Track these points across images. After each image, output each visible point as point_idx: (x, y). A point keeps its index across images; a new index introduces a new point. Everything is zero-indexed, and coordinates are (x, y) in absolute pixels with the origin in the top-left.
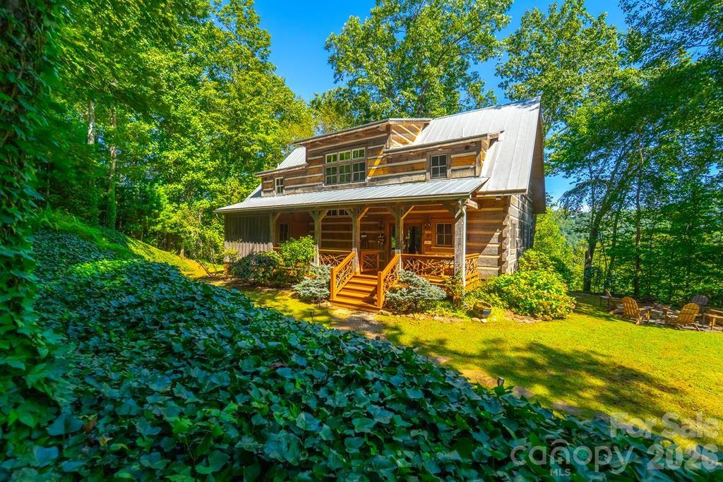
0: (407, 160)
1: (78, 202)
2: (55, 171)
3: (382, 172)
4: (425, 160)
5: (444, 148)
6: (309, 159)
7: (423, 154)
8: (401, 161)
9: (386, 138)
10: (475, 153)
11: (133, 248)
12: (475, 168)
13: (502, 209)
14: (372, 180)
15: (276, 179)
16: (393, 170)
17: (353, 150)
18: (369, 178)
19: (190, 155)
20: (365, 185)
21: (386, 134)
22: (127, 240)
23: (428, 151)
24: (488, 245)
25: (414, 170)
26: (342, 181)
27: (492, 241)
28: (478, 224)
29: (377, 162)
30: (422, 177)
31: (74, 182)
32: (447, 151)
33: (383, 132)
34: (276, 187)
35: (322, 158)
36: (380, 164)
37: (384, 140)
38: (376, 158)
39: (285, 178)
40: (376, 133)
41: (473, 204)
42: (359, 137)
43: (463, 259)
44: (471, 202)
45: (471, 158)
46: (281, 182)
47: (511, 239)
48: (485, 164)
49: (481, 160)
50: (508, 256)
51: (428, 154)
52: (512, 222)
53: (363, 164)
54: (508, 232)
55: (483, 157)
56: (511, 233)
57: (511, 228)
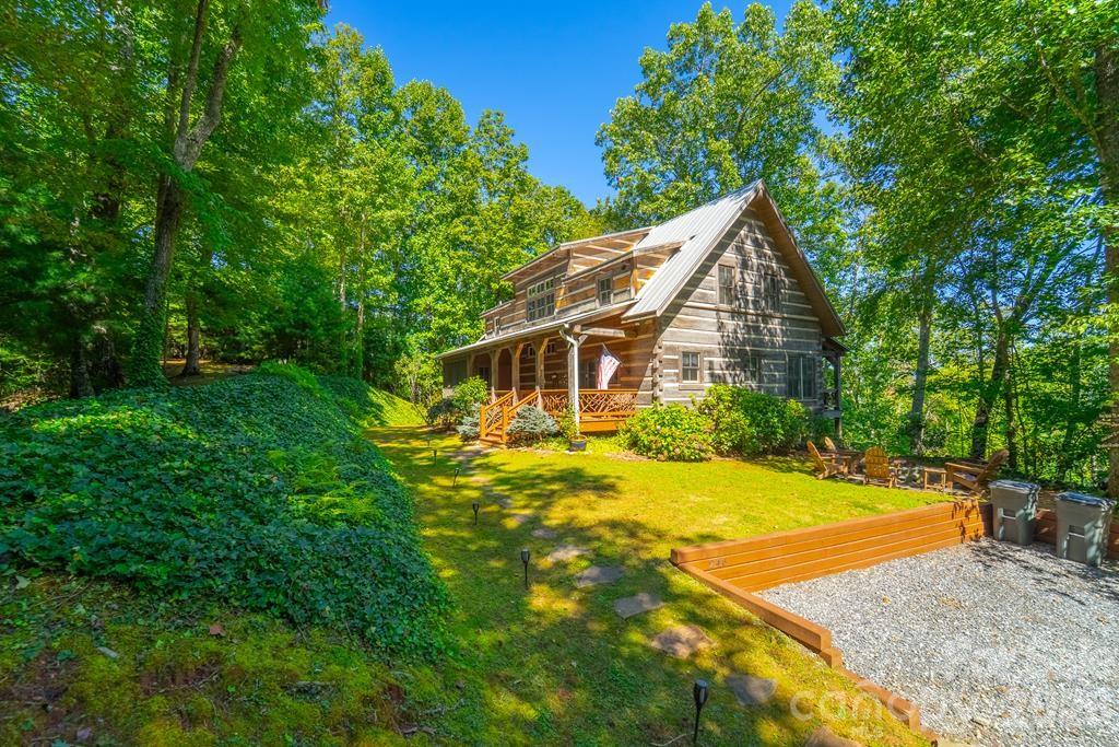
0: (582, 287)
1: (325, 355)
2: (307, 330)
3: (566, 303)
4: (594, 286)
5: (607, 269)
6: (517, 294)
7: (593, 280)
8: (577, 289)
9: (567, 264)
10: (629, 273)
11: (374, 399)
12: (630, 290)
13: (651, 335)
14: (558, 313)
15: (495, 319)
16: (573, 299)
17: (545, 281)
18: (556, 310)
19: (437, 300)
20: (555, 319)
21: (566, 261)
22: (369, 390)
23: (597, 274)
24: (643, 379)
25: (588, 298)
26: (540, 316)
27: (645, 373)
28: (637, 354)
29: (562, 291)
30: (594, 305)
31: (323, 338)
32: (609, 272)
33: (565, 258)
34: (496, 327)
35: (525, 292)
36: (564, 293)
37: (564, 268)
38: (561, 288)
39: (500, 317)
40: (560, 260)
41: (609, 332)
42: (548, 266)
43: (575, 392)
44: (602, 330)
45: (627, 279)
46: (498, 322)
47: (677, 371)
48: (648, 283)
49: (639, 280)
50: (661, 390)
51: (597, 278)
52: (681, 349)
53: (553, 295)
54: (660, 362)
55: (646, 275)
56: (674, 363)
57: (676, 357)
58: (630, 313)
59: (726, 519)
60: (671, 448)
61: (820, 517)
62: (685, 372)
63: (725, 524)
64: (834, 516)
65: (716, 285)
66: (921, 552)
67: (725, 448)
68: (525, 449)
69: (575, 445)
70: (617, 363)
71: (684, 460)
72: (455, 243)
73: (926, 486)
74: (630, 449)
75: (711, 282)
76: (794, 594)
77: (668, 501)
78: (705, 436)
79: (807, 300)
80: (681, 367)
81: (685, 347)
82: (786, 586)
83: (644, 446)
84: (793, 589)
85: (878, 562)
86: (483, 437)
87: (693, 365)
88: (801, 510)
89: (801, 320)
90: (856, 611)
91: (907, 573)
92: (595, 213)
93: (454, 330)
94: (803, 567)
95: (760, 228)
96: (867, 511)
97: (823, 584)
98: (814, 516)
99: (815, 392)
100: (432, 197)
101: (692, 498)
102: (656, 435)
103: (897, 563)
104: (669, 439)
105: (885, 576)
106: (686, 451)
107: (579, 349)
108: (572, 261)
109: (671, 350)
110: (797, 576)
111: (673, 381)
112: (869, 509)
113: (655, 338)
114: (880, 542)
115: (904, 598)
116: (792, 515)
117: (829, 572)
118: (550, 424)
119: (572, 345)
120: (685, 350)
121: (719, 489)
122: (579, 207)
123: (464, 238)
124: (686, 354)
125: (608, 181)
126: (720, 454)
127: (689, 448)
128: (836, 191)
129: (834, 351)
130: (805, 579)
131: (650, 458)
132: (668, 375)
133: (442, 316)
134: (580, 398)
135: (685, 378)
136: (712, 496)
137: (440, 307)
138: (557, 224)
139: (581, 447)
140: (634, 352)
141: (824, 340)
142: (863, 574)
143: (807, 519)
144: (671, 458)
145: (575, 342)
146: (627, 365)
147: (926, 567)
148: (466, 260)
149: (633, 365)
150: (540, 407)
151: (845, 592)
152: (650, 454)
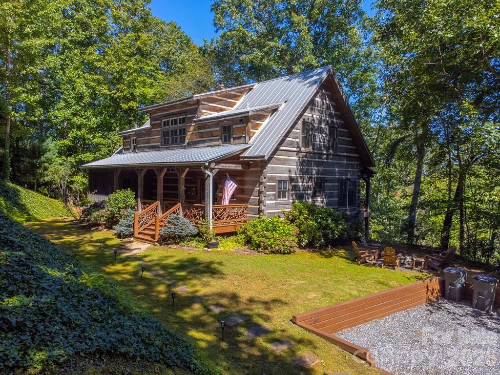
0: (209, 128)
3: (195, 137)
4: (218, 129)
5: (229, 120)
6: (153, 123)
7: (217, 124)
8: (206, 129)
9: (197, 108)
10: (245, 125)
12: (245, 137)
13: (260, 169)
14: (188, 143)
15: (132, 138)
16: (201, 135)
17: (179, 118)
18: (187, 141)
19: (74, 115)
20: (185, 147)
21: (196, 106)
23: (221, 121)
24: (252, 197)
25: (213, 137)
26: (173, 143)
27: (253, 194)
28: (248, 181)
29: (192, 128)
30: (217, 143)
32: (230, 122)
33: (195, 104)
34: (132, 145)
35: (160, 123)
36: (194, 130)
37: (195, 111)
38: (191, 125)
39: (137, 138)
40: (190, 105)
41: (232, 167)
42: (181, 108)
43: (210, 207)
44: (228, 165)
45: (244, 130)
46: (135, 141)
47: (274, 193)
48: (257, 132)
49: (251, 130)
50: (264, 206)
51: (220, 123)
52: (277, 179)
53: (184, 130)
54: (265, 187)
55: (256, 127)
56: (272, 188)
57: (275, 184)
58: (246, 154)
59: (315, 295)
60: (273, 246)
61: (361, 291)
62: (279, 193)
63: (315, 298)
64: (368, 290)
65: (300, 135)
66: (409, 307)
67: (303, 244)
68: (175, 246)
69: (211, 244)
70: (236, 186)
71: (281, 253)
72: (91, 68)
73: (414, 268)
74: (245, 245)
75: (297, 133)
76: (350, 334)
77: (280, 284)
78: (293, 238)
79: (353, 143)
80: (277, 190)
81: (280, 177)
82: (346, 330)
83: (256, 244)
84: (349, 331)
85: (388, 315)
86: (136, 235)
87: (284, 188)
88: (352, 287)
89: (350, 156)
90: (379, 341)
91: (403, 319)
92: (203, 52)
93: (89, 139)
94: (353, 319)
95: (328, 96)
96: (384, 286)
97: (363, 328)
98: (358, 291)
99: (355, 202)
100: (67, 24)
101: (293, 281)
102: (263, 237)
103: (398, 314)
104: (272, 240)
105: (392, 322)
106: (282, 247)
107: (213, 178)
108: (201, 106)
109: (272, 179)
110: (351, 324)
111: (271, 200)
112: (385, 285)
113: (261, 172)
114: (390, 304)
115: (401, 333)
116: (348, 291)
117: (366, 321)
118: (191, 228)
119: (209, 176)
120: (280, 179)
121: (306, 275)
122: (188, 41)
123: (98, 64)
124: (280, 182)
125: (215, 29)
126: (301, 247)
127: (284, 245)
128: (373, 55)
129: (367, 174)
130: (354, 325)
131: (259, 252)
132: (269, 195)
133: (79, 128)
134: (213, 211)
135: (279, 197)
136: (303, 280)
137: (77, 120)
138: (173, 58)
139: (215, 245)
140: (246, 179)
141: (362, 168)
142: (382, 321)
143: (355, 293)
144: (272, 252)
145: (210, 174)
146: (242, 187)
147: (411, 315)
148: (99, 83)
149: (246, 187)
150: (181, 215)
151: (374, 332)
152: (260, 249)
